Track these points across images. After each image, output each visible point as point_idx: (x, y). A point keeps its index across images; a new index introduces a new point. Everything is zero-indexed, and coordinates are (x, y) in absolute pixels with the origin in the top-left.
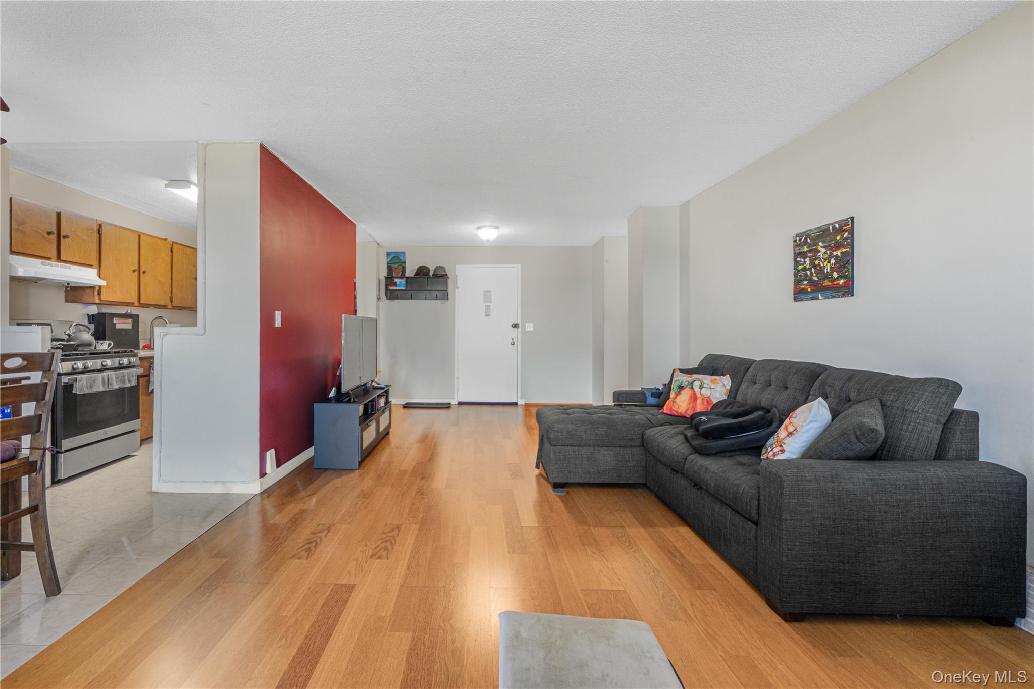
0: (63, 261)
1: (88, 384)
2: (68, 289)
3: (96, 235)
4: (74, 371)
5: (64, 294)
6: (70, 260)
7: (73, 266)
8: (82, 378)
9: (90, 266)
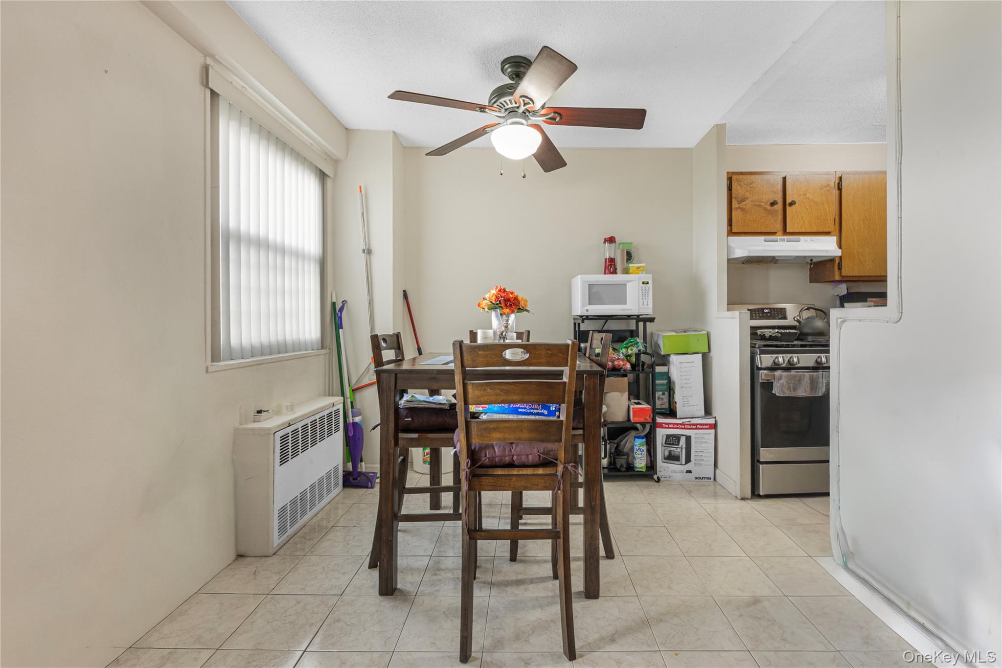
0: (788, 233)
1: (791, 385)
2: (812, 266)
3: (836, 192)
4: (775, 367)
5: (809, 273)
6: (798, 231)
7: (802, 238)
8: (781, 376)
9: (828, 233)
